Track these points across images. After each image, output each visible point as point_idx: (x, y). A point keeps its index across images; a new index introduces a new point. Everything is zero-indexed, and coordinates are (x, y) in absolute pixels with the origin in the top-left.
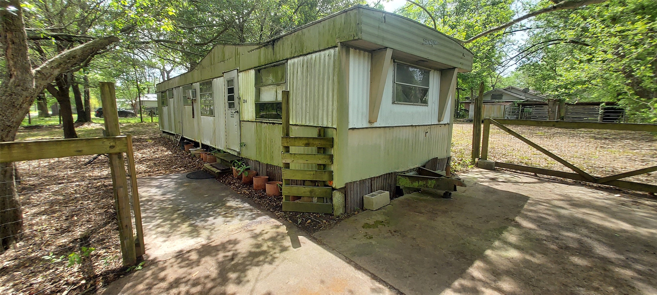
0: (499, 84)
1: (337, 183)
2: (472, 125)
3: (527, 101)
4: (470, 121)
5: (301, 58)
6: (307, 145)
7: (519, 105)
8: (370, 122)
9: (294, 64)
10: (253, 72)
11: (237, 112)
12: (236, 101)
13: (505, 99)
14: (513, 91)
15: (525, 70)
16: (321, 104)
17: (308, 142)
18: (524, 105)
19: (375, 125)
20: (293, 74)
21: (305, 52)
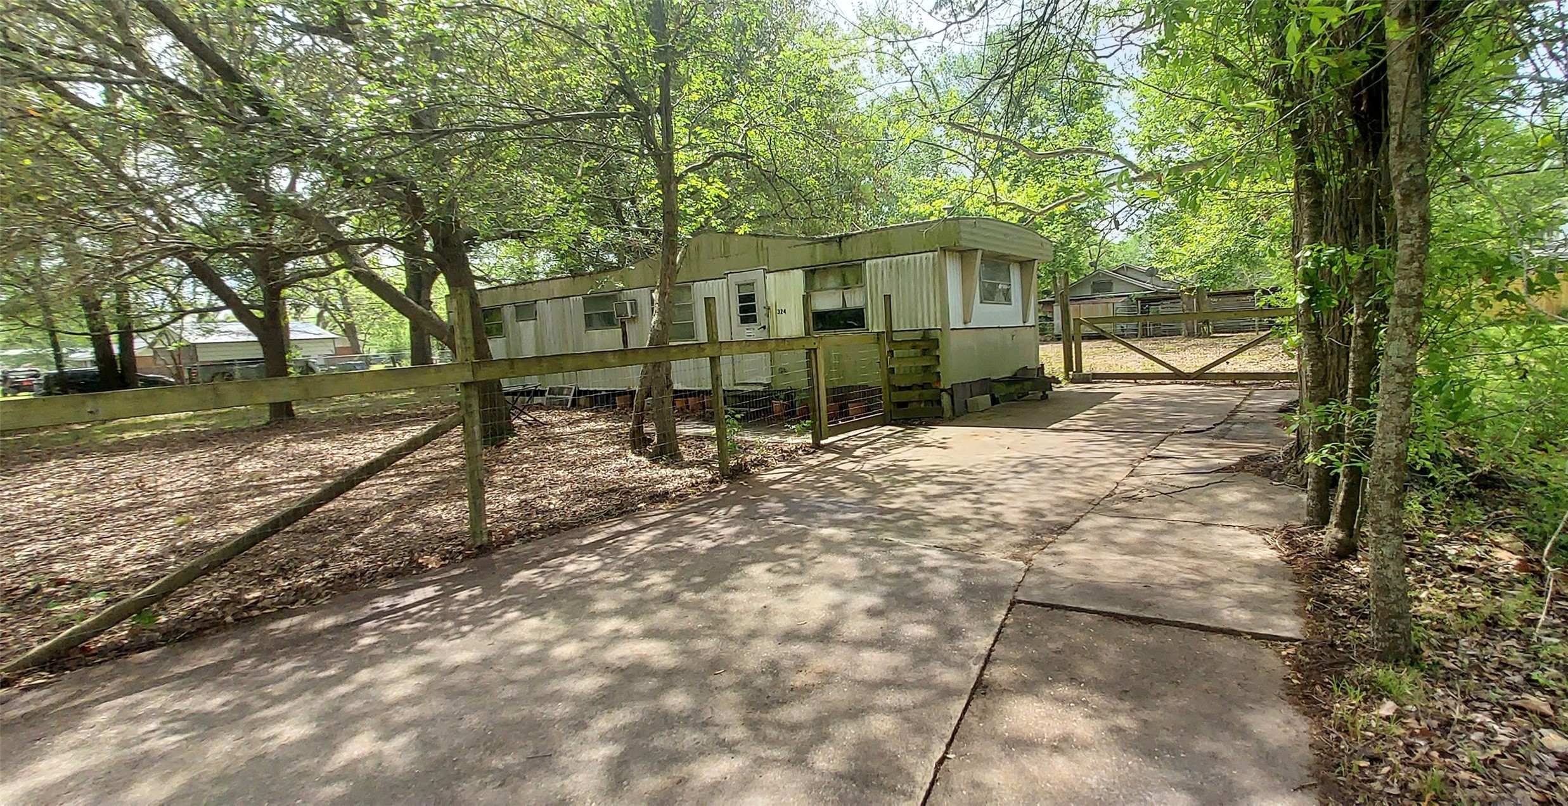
0: (1105, 258)
1: (945, 384)
2: (1061, 345)
3: (1156, 292)
4: (1058, 339)
5: (888, 259)
6: (914, 347)
7: (1137, 299)
8: (965, 323)
9: (876, 265)
10: (800, 274)
11: (764, 327)
12: (760, 312)
13: (1117, 289)
14: (1129, 273)
15: (1142, 231)
16: (919, 305)
17: (914, 344)
18: (1146, 301)
19: (969, 325)
20: (876, 275)
21: (893, 253)
